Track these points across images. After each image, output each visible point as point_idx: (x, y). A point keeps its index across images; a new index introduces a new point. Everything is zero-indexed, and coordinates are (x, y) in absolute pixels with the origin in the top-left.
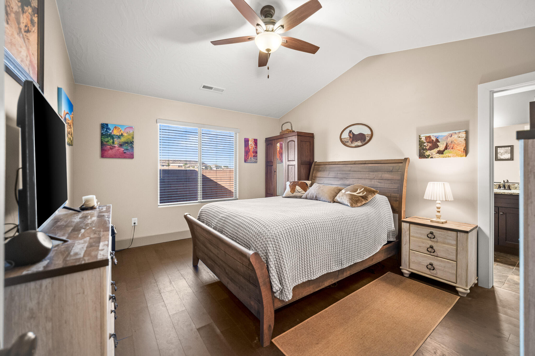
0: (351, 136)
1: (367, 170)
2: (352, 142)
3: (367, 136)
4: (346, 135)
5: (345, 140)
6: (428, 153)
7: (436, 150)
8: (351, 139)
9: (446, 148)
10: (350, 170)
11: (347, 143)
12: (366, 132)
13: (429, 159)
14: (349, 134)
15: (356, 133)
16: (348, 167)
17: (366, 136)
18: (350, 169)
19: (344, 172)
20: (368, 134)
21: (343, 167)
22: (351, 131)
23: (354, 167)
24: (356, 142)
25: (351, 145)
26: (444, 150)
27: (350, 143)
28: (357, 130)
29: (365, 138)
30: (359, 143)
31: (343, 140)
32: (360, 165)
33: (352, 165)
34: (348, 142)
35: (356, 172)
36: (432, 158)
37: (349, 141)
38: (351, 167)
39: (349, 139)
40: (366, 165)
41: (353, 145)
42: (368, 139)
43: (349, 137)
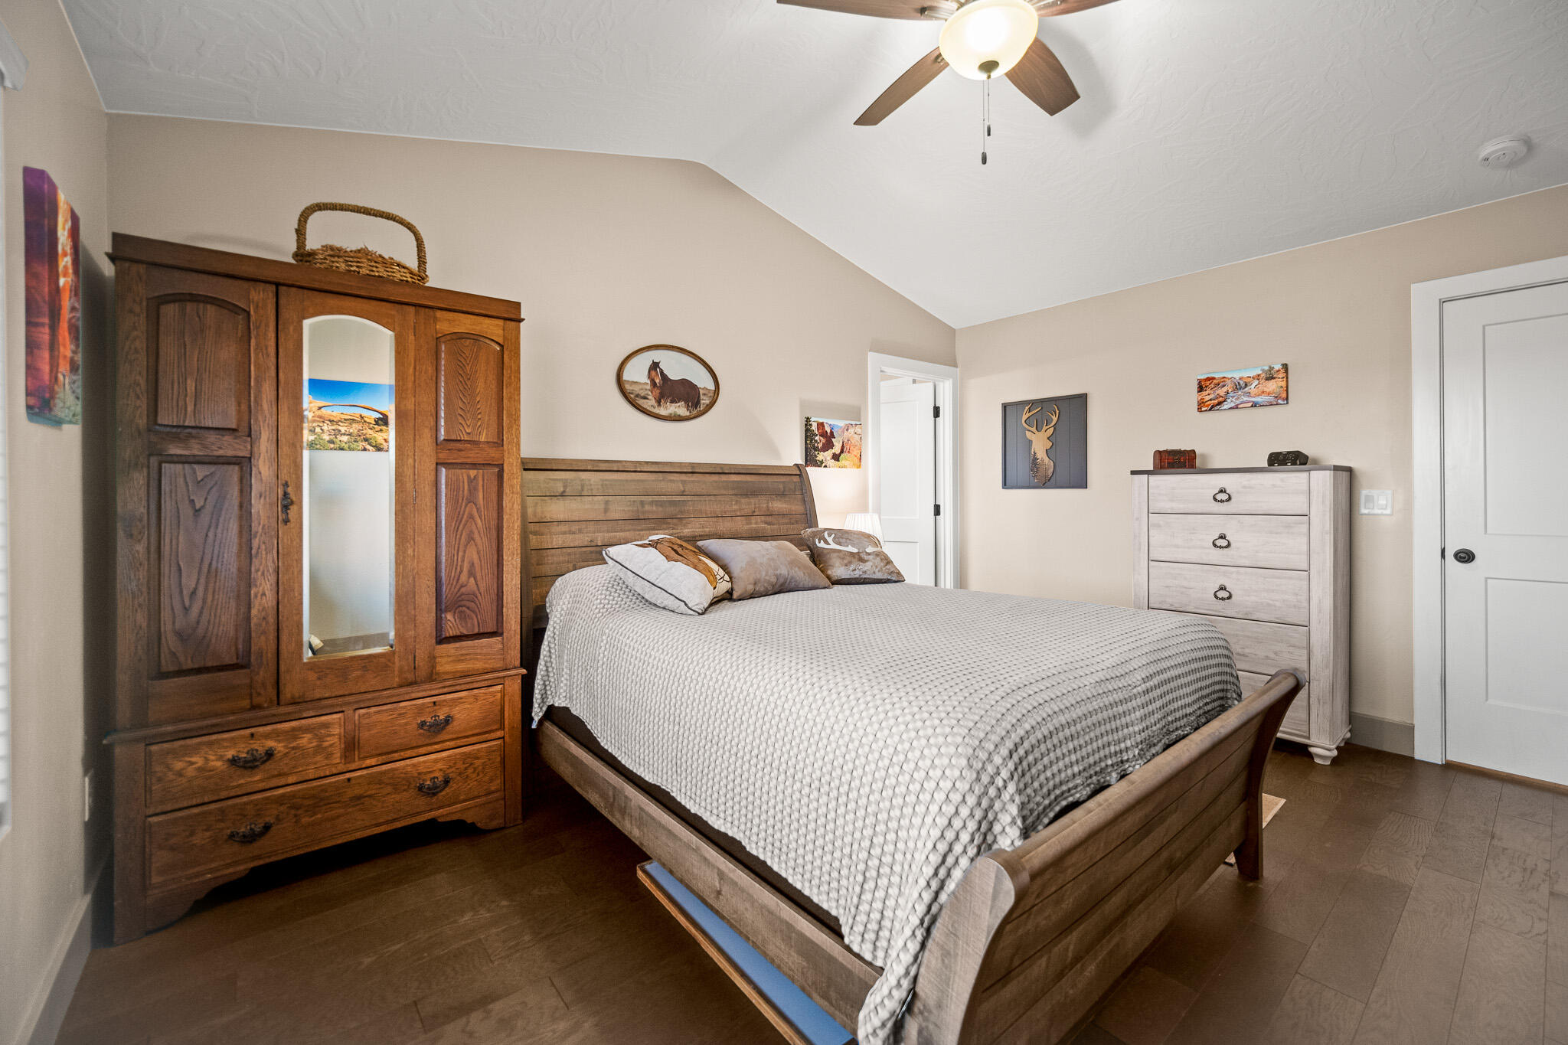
0: (657, 381)
1: (731, 492)
2: (659, 402)
3: (704, 394)
4: (637, 373)
5: (636, 389)
6: (821, 456)
7: (830, 452)
8: (657, 392)
9: (842, 451)
10: (684, 491)
11: (641, 402)
12: (703, 381)
13: (822, 469)
14: (649, 371)
15: (673, 375)
16: (671, 481)
17: (701, 392)
18: (682, 488)
19: (664, 498)
20: (705, 388)
21: (653, 481)
22: (658, 363)
23: (693, 482)
24: (672, 402)
25: (656, 411)
26: (840, 455)
27: (653, 402)
28: (676, 368)
29: (699, 396)
30: (680, 409)
31: (628, 387)
32: (707, 475)
33: (684, 477)
34: (645, 398)
35: (702, 498)
36: (825, 466)
37: (650, 397)
38: (684, 482)
39: (649, 387)
40: (724, 478)
41: (662, 411)
42: (705, 401)
43: (649, 382)
